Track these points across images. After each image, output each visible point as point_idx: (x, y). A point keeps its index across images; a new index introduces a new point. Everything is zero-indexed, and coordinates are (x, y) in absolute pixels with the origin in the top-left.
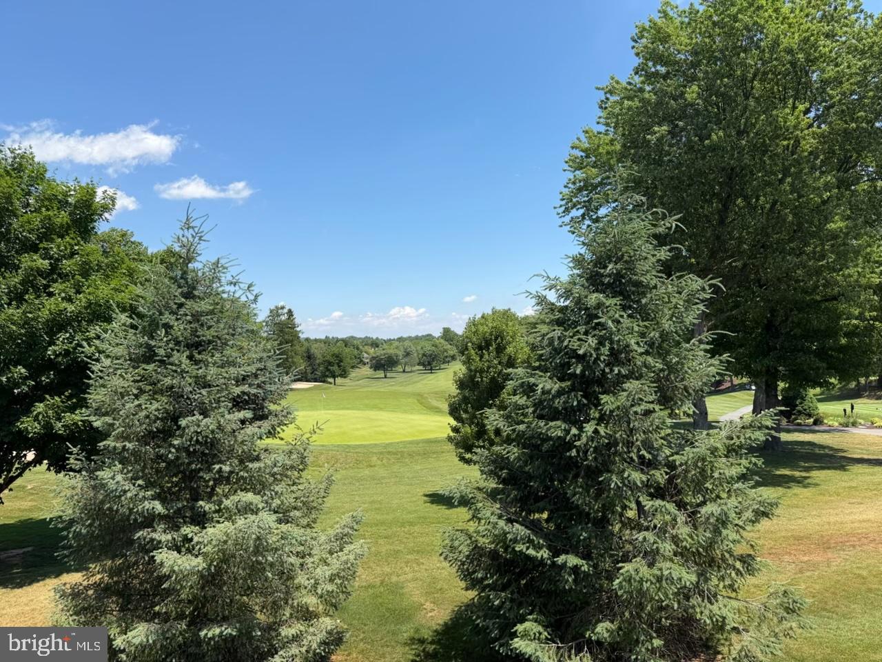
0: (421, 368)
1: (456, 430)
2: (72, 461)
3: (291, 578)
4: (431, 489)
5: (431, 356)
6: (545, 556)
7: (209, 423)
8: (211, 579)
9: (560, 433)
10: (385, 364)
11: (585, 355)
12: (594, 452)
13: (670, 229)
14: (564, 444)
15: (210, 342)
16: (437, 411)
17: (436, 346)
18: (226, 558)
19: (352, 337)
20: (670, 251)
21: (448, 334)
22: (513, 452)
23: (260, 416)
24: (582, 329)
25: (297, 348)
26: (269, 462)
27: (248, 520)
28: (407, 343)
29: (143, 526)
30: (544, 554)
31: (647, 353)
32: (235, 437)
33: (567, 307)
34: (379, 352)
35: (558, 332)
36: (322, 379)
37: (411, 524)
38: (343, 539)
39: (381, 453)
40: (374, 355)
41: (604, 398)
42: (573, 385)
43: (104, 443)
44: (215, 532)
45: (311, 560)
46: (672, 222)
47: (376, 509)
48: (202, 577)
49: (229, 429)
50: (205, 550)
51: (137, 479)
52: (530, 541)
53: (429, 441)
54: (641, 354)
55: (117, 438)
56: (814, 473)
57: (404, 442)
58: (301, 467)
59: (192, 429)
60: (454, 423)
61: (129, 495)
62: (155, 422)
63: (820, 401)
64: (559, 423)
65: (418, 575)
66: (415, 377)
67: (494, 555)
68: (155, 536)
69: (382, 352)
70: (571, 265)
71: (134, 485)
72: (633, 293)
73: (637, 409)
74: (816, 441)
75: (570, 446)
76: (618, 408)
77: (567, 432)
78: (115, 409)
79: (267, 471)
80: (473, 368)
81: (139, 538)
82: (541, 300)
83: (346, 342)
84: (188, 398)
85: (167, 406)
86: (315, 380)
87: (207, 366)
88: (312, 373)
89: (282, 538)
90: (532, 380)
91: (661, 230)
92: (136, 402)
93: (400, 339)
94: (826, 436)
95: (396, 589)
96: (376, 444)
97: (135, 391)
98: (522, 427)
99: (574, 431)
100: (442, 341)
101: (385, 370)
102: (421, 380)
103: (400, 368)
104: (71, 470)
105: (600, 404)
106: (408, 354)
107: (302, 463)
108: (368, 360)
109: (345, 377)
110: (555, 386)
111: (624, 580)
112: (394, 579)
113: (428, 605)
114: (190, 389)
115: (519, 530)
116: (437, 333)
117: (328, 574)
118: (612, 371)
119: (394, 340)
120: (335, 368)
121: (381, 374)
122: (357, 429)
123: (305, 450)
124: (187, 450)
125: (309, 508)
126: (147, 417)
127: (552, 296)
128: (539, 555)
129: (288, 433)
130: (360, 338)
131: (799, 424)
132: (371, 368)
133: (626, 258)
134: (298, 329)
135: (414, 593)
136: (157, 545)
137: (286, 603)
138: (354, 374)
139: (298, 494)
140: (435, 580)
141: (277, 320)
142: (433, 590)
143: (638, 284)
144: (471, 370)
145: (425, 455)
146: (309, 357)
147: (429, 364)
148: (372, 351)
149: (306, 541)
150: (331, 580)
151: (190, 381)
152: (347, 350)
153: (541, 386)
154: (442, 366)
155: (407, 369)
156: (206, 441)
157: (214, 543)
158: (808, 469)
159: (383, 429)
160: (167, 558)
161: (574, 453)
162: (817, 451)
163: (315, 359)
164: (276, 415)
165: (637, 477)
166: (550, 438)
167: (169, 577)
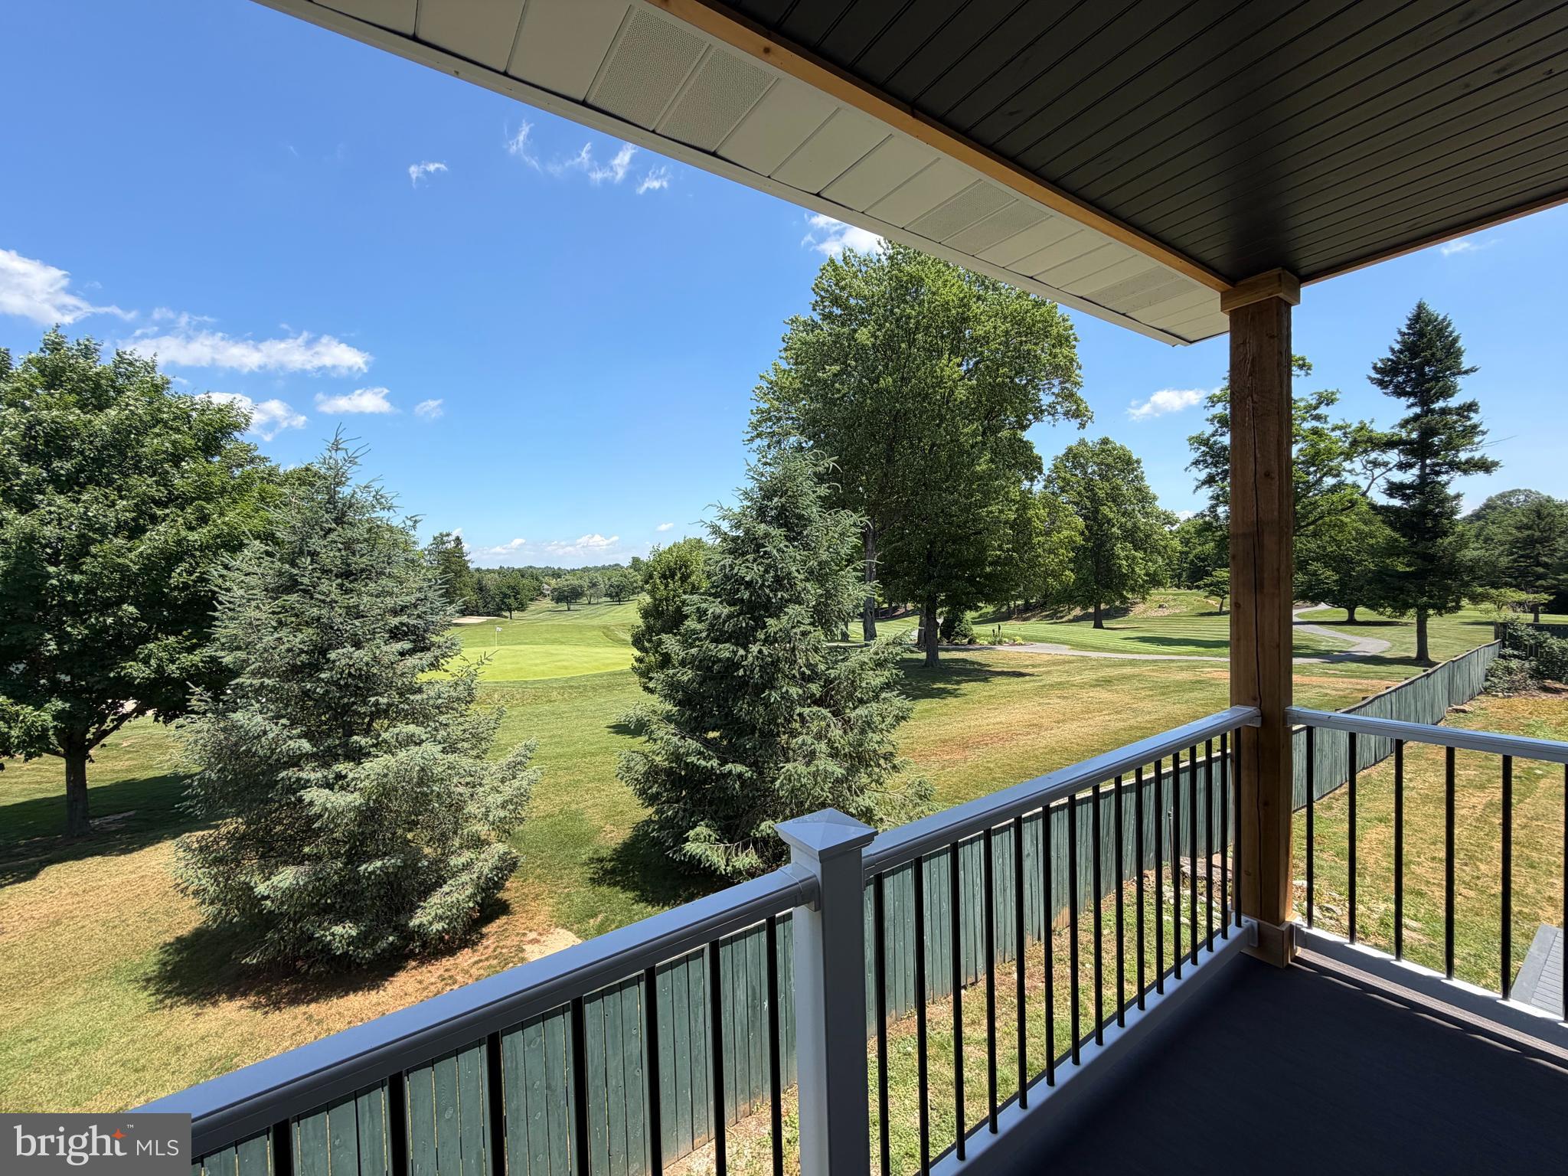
0: (609, 599)
1: (640, 660)
2: (194, 702)
3: (459, 809)
4: (613, 721)
5: (618, 586)
6: (715, 765)
7: (362, 655)
8: (370, 815)
9: (728, 655)
10: (568, 596)
11: (752, 581)
12: (760, 671)
13: (828, 469)
14: (732, 665)
15: (363, 571)
16: (622, 642)
17: (624, 577)
18: (386, 791)
19: (530, 567)
20: (829, 488)
21: (636, 563)
22: (686, 675)
23: (421, 646)
24: (750, 557)
25: (467, 578)
26: (432, 694)
27: (410, 752)
28: (592, 574)
29: (287, 766)
30: (715, 763)
31: (807, 580)
32: (393, 669)
33: (738, 537)
34: (561, 582)
35: (728, 561)
36: (497, 612)
37: (593, 754)
38: (515, 767)
39: (563, 688)
40: (556, 587)
41: (770, 621)
42: (741, 609)
43: (237, 681)
44: (373, 767)
45: (482, 789)
46: (830, 462)
47: (556, 743)
48: (361, 812)
49: (386, 660)
50: (362, 786)
51: (279, 717)
52: (700, 753)
53: (614, 674)
54: (801, 580)
55: (254, 674)
56: (963, 686)
58: (468, 699)
59: (343, 662)
60: (638, 653)
61: (271, 735)
62: (299, 655)
63: (974, 623)
64: (727, 645)
65: (598, 801)
66: (602, 609)
67: (669, 772)
68: (304, 775)
69: (565, 583)
70: (742, 497)
71: (277, 724)
72: (797, 525)
73: (797, 630)
74: (968, 658)
75: (737, 666)
76: (781, 630)
77: (735, 653)
78: (250, 643)
79: (431, 702)
80: (658, 597)
81: (283, 779)
82: (716, 530)
83: (522, 573)
84: (338, 630)
85: (314, 638)
86: (488, 614)
87: (359, 595)
88: (484, 607)
89: (449, 768)
90: (704, 605)
91: (821, 469)
92: (276, 635)
93: (586, 570)
94: (977, 653)
95: (575, 816)
96: (556, 679)
97: (275, 624)
98: (694, 651)
99: (741, 652)
100: (632, 571)
101: (569, 603)
102: (608, 611)
103: (585, 600)
104: (193, 712)
105: (766, 627)
106: (594, 585)
107: (469, 695)
108: (549, 592)
109: (523, 611)
110: (726, 610)
111: (785, 778)
112: (574, 807)
113: (608, 828)
114: (340, 620)
115: (693, 744)
116: (626, 562)
117: (500, 800)
118: (776, 596)
119: (578, 570)
120: (511, 601)
121: (564, 606)
122: (536, 665)
123: (472, 682)
124: (336, 683)
125: (478, 738)
126: (289, 650)
127: (725, 526)
128: (709, 765)
129: (454, 664)
130: (540, 568)
131: (957, 644)
132: (552, 600)
133: (789, 493)
134: (467, 558)
135: (594, 818)
136: (306, 784)
137: (455, 833)
138: (533, 607)
139: (466, 726)
140: (616, 804)
141: (442, 548)
142: (613, 814)
143: (800, 517)
144: (655, 599)
145: (610, 687)
146: (481, 589)
147: (617, 595)
148: (553, 582)
149: (476, 772)
150: (503, 806)
151: (340, 611)
152: (525, 581)
153: (711, 611)
154: (631, 598)
155: (593, 601)
156: (361, 675)
157: (372, 777)
158: (958, 683)
159: (565, 663)
160: (317, 797)
161: (741, 672)
162: (968, 666)
163: (488, 590)
164: (439, 647)
165: (794, 691)
166: (720, 660)
167: (321, 816)
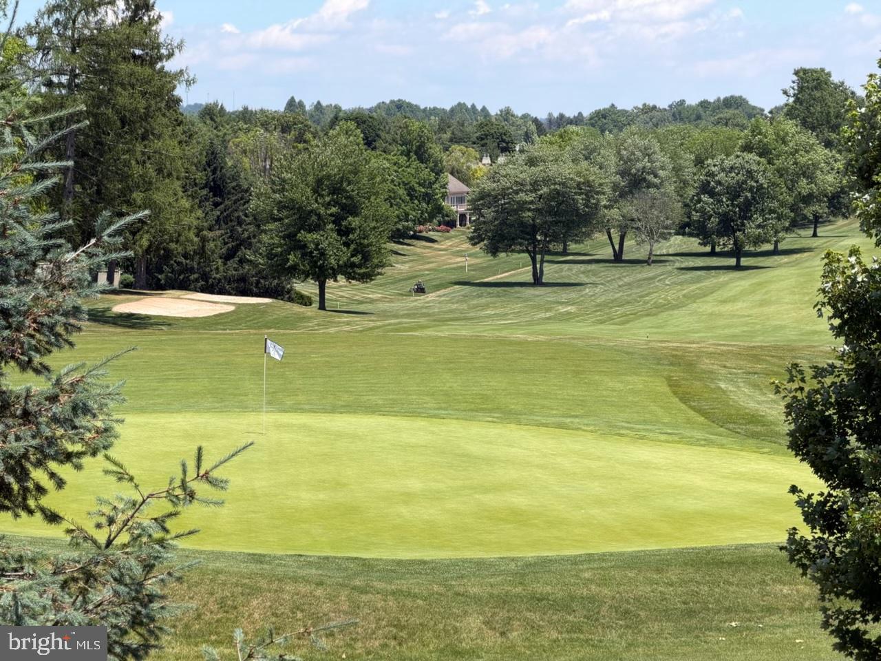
0: (693, 244)
17: (764, 152)
19: (399, 105)
21: (816, 99)
25: (168, 145)
34: (511, 172)
36: (270, 282)
40: (489, 186)
57: (602, 557)
66: (667, 283)
69: (527, 174)
83: (373, 128)
86: (242, 287)
88: (227, 257)
96: (480, 564)
100: (790, 126)
101: (536, 252)
102: (693, 298)
103: (599, 244)
106: (635, 183)
108: (462, 208)
109: (366, 277)
119: (578, 120)
120: (327, 240)
121: (517, 266)
123: (148, 568)
130: (434, 111)
132: (475, 240)
134: (170, 66)
138: (402, 263)
146: (218, 186)
147: (728, 226)
148: (482, 166)
152: (377, 162)
154: (787, 240)
155: (633, 248)
159: (514, 500)
163: (244, 194)
